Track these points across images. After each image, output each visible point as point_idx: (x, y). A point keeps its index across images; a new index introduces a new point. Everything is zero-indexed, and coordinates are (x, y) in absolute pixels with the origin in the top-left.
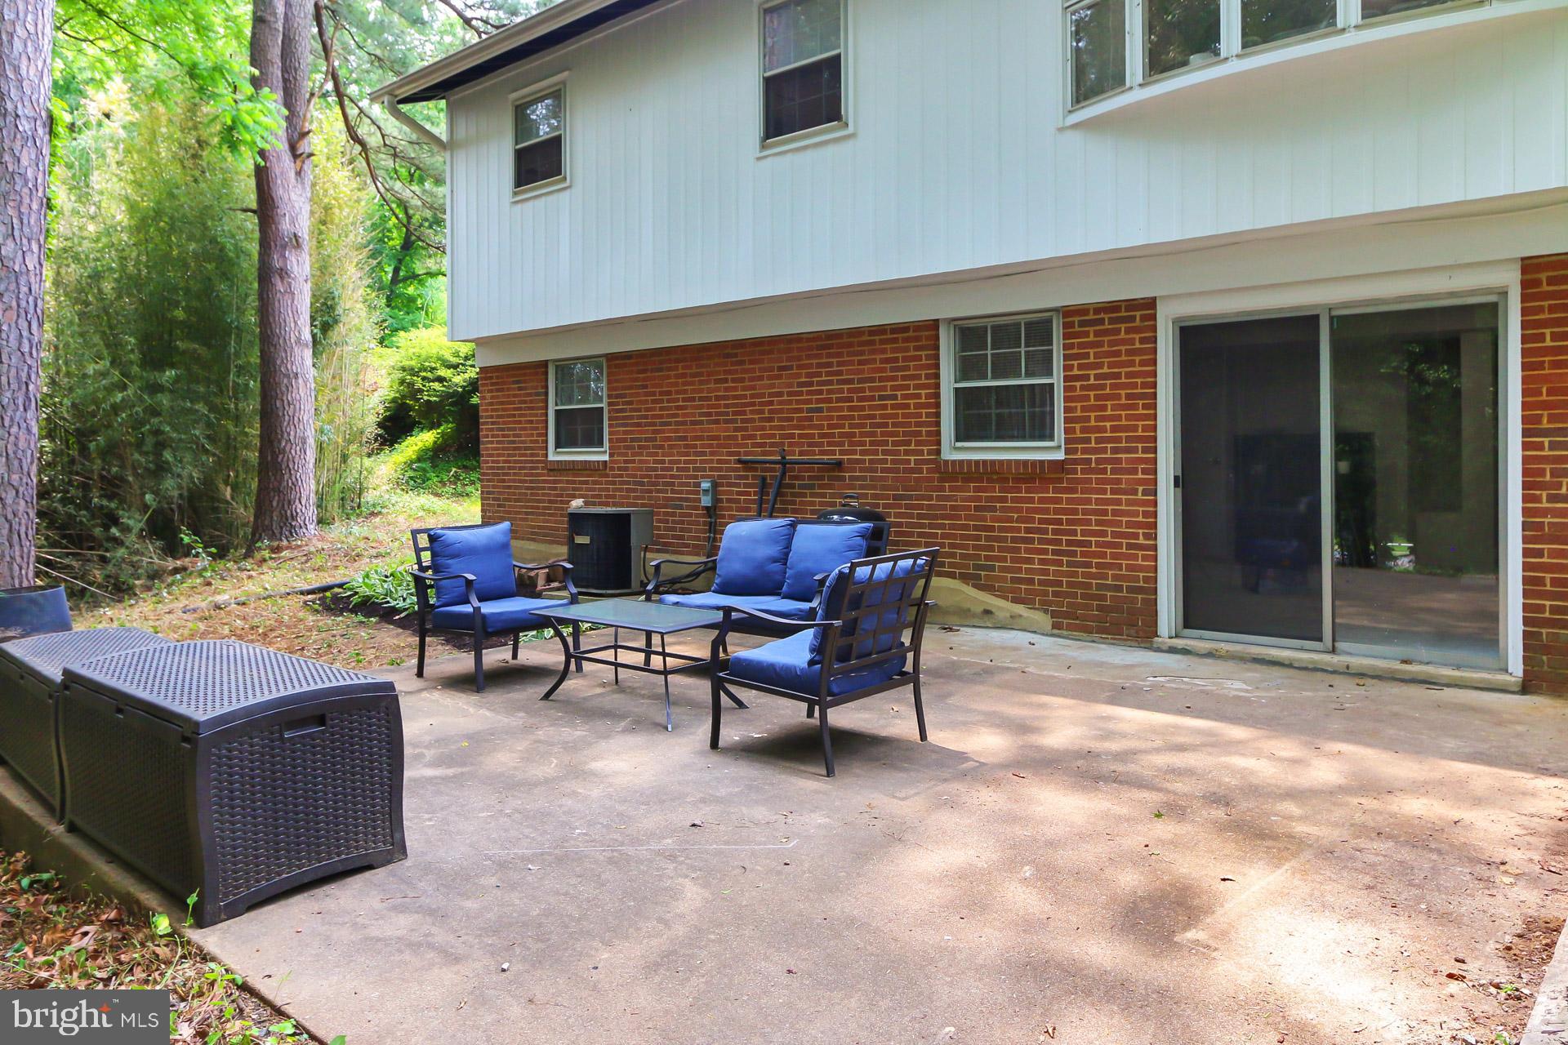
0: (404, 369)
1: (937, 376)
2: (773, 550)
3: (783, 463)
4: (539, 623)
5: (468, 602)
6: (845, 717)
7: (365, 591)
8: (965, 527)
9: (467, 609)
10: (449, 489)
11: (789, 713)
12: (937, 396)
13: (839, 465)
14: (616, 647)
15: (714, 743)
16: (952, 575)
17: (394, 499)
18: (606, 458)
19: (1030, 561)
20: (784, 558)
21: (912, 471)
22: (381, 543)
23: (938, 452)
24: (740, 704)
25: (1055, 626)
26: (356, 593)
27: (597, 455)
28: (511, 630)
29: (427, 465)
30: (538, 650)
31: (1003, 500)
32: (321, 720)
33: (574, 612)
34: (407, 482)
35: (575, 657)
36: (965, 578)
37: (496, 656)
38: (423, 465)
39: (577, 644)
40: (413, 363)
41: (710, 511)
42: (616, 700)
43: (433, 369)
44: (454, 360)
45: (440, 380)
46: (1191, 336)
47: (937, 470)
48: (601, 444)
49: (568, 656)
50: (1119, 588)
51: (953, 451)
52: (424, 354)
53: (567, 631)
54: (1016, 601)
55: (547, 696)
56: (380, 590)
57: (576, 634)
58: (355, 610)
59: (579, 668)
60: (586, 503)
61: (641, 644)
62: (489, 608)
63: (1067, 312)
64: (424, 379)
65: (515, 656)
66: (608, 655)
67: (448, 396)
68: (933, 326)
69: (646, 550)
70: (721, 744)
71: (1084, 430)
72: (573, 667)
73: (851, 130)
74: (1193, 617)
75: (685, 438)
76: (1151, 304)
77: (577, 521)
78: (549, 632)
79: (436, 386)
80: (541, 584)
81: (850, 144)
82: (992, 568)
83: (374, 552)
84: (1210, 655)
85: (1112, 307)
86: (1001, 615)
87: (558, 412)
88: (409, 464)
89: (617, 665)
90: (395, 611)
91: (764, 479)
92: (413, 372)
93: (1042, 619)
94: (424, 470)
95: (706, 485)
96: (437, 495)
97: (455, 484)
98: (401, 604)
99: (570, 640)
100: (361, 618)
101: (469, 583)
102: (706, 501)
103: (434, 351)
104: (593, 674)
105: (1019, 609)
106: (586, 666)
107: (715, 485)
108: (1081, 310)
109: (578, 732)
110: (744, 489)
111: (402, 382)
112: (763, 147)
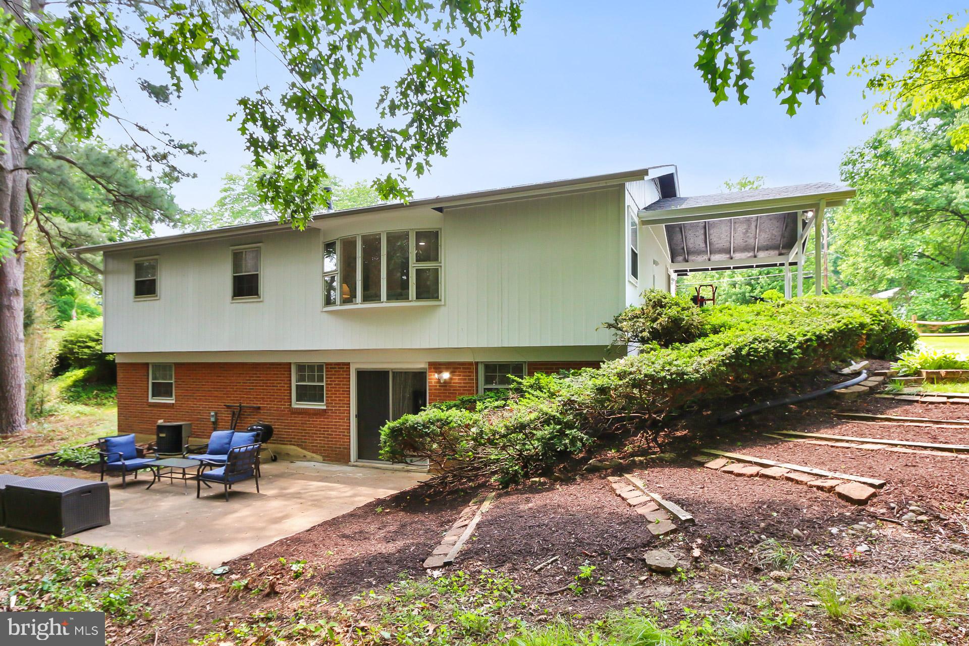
0: (66, 341)
1: (290, 380)
2: (227, 441)
3: (240, 406)
4: (144, 467)
5: (120, 461)
6: (236, 488)
7: (65, 456)
8: (298, 429)
9: (120, 463)
10: (94, 401)
11: (219, 488)
12: (290, 387)
13: (259, 408)
14: (171, 473)
15: (198, 496)
16: (294, 445)
17: (62, 407)
18: (174, 402)
19: (316, 440)
20: (229, 443)
21: (283, 411)
22: (61, 432)
23: (291, 405)
24: (210, 487)
25: (324, 460)
26: (61, 458)
27: (171, 401)
28: (135, 469)
29: (80, 389)
30: (144, 475)
31: (309, 421)
32: (90, 492)
33: (158, 463)
34: (69, 398)
35: (158, 475)
36: (298, 445)
37: (130, 478)
38: (78, 390)
39: (158, 472)
40: (72, 338)
41: (214, 423)
42: (171, 488)
43: (84, 342)
44: (96, 337)
45: (89, 347)
46: (361, 374)
47: (290, 411)
48: (171, 396)
49: (155, 476)
50: (340, 448)
51: (296, 405)
52: (79, 333)
53: (155, 469)
54: (313, 452)
55: (148, 489)
56: (73, 456)
57: (158, 470)
58: (63, 464)
59: (159, 480)
60: (165, 422)
61: (181, 471)
62: (127, 463)
63: (327, 364)
64: (79, 346)
65: (136, 478)
66: (169, 475)
67: (93, 355)
68: (289, 365)
69: (189, 437)
70: (200, 496)
71: (331, 400)
72: (157, 480)
73: (261, 299)
74: (361, 456)
75: (205, 396)
76: (348, 364)
77: (161, 428)
78: (148, 469)
79: (86, 350)
80: (145, 452)
81: (261, 304)
82: (306, 442)
83: (59, 437)
84: (362, 467)
85: (338, 364)
86: (308, 457)
87: (153, 383)
88: (68, 389)
89: (172, 478)
90: (81, 464)
91: (234, 412)
92: (72, 342)
93: (320, 458)
94: (78, 392)
95: (212, 414)
96: (86, 405)
97: (96, 399)
98: (84, 462)
99: (156, 472)
100: (66, 468)
101: (121, 455)
102: (213, 419)
103: (85, 333)
104: (164, 482)
105: (314, 455)
106: (162, 479)
107: (216, 414)
108: (331, 364)
109: (158, 496)
110: (226, 416)
111: (65, 346)
112: (233, 299)
